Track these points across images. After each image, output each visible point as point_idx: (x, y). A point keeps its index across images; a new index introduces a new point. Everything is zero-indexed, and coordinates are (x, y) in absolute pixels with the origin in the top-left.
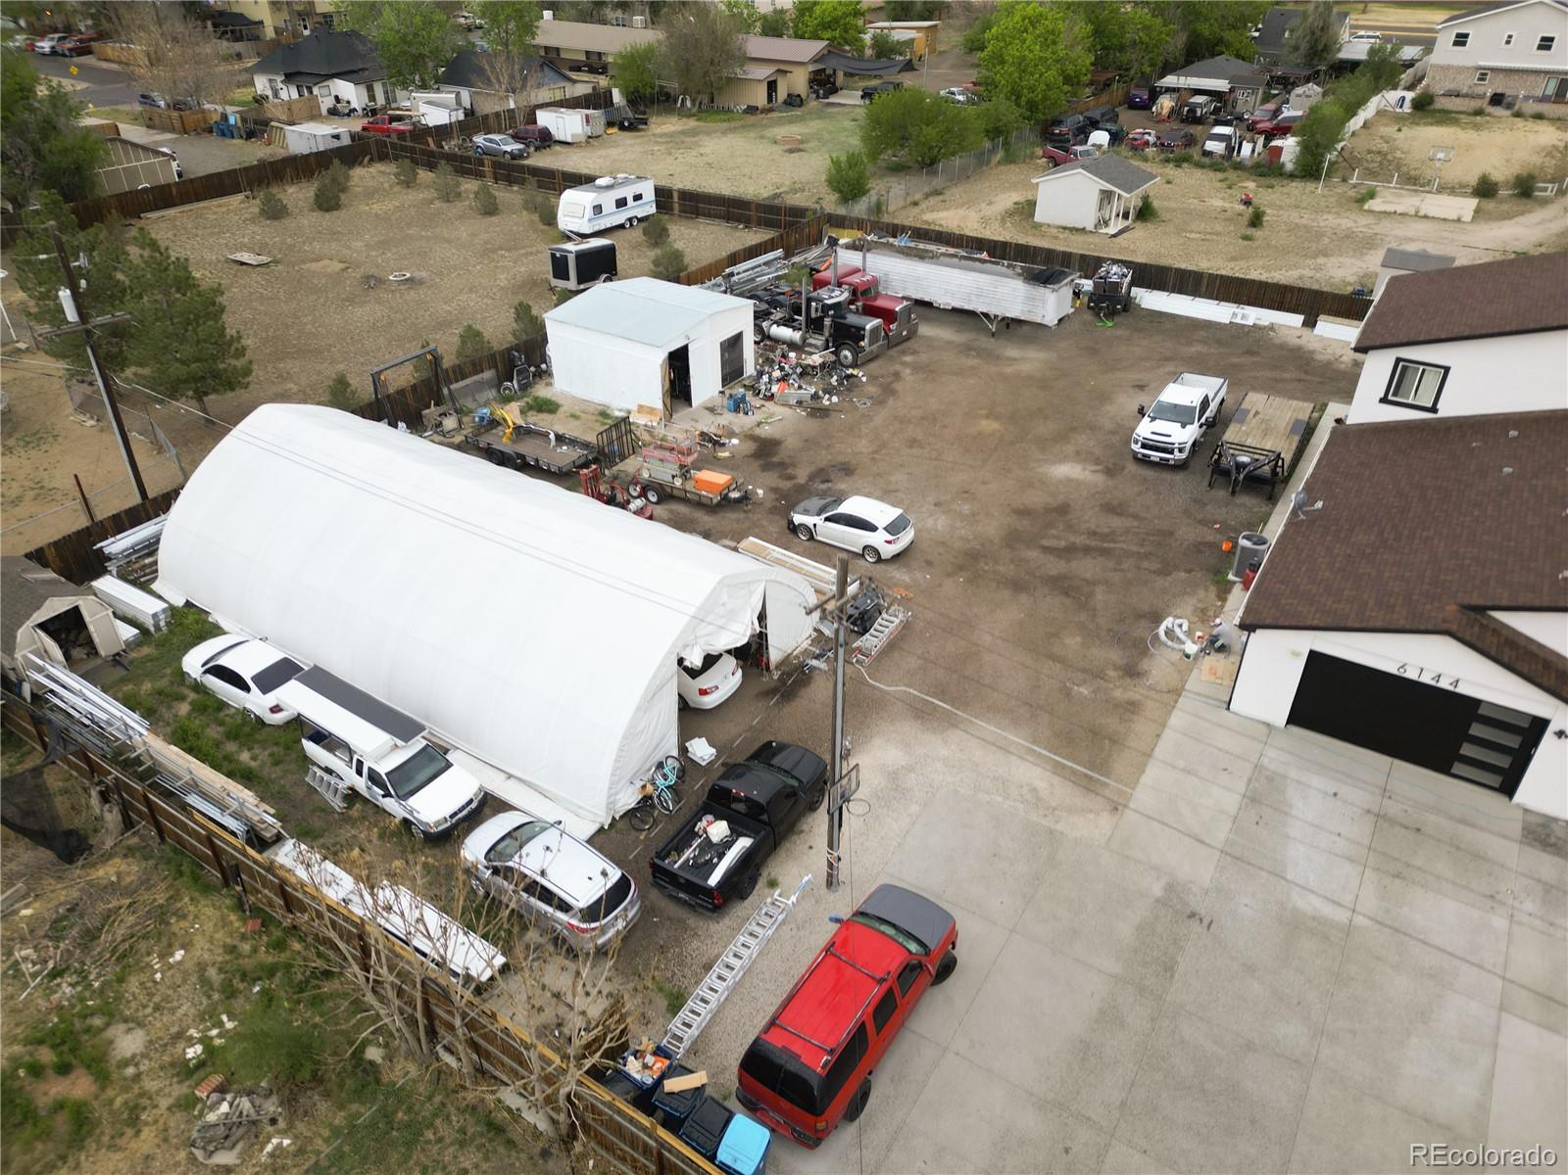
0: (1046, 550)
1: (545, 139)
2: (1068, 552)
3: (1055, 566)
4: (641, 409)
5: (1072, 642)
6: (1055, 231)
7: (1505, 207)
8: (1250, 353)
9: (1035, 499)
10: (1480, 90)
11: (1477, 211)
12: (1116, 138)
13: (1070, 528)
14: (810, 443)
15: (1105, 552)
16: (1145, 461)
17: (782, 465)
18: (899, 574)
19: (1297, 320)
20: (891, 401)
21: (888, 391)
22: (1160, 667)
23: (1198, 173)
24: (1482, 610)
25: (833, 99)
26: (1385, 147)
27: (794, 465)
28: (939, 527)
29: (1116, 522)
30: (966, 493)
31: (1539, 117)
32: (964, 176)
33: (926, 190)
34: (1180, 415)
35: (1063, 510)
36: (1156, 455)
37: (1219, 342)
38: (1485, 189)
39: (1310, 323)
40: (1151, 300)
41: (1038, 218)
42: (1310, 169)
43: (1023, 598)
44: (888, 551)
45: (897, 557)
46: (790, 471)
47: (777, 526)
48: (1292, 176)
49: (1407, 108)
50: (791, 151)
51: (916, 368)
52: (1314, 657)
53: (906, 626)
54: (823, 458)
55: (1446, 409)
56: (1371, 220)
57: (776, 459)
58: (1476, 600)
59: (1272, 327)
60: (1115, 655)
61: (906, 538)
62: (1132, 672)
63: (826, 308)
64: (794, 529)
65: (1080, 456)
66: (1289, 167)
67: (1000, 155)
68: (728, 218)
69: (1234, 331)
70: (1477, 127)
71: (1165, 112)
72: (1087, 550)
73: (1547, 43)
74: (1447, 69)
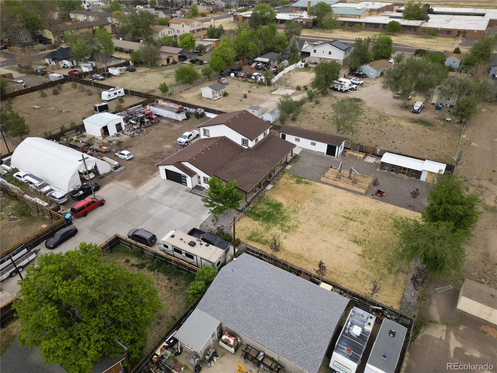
0: (154, 158)
1: (110, 75)
2: (157, 158)
3: (153, 161)
4: (100, 136)
5: (147, 171)
7: (300, 93)
11: (294, 93)
12: (235, 75)
13: (160, 155)
14: (128, 142)
16: (177, 145)
17: (120, 146)
18: (129, 162)
21: (148, 133)
25: (184, 62)
26: (288, 78)
27: (123, 146)
28: (139, 155)
30: (148, 150)
33: (185, 88)
35: (162, 152)
36: (180, 144)
38: (298, 89)
40: (208, 115)
41: (203, 96)
43: (145, 165)
44: (128, 159)
45: (129, 160)
49: (303, 67)
50: (165, 77)
51: (155, 128)
52: (166, 169)
53: (125, 169)
55: (211, 136)
56: (269, 96)
60: (151, 172)
61: (131, 157)
62: (152, 174)
63: (139, 118)
64: (114, 156)
65: (170, 144)
67: (207, 79)
68: (139, 96)
71: (253, 67)
73: (330, 53)
74: (313, 57)
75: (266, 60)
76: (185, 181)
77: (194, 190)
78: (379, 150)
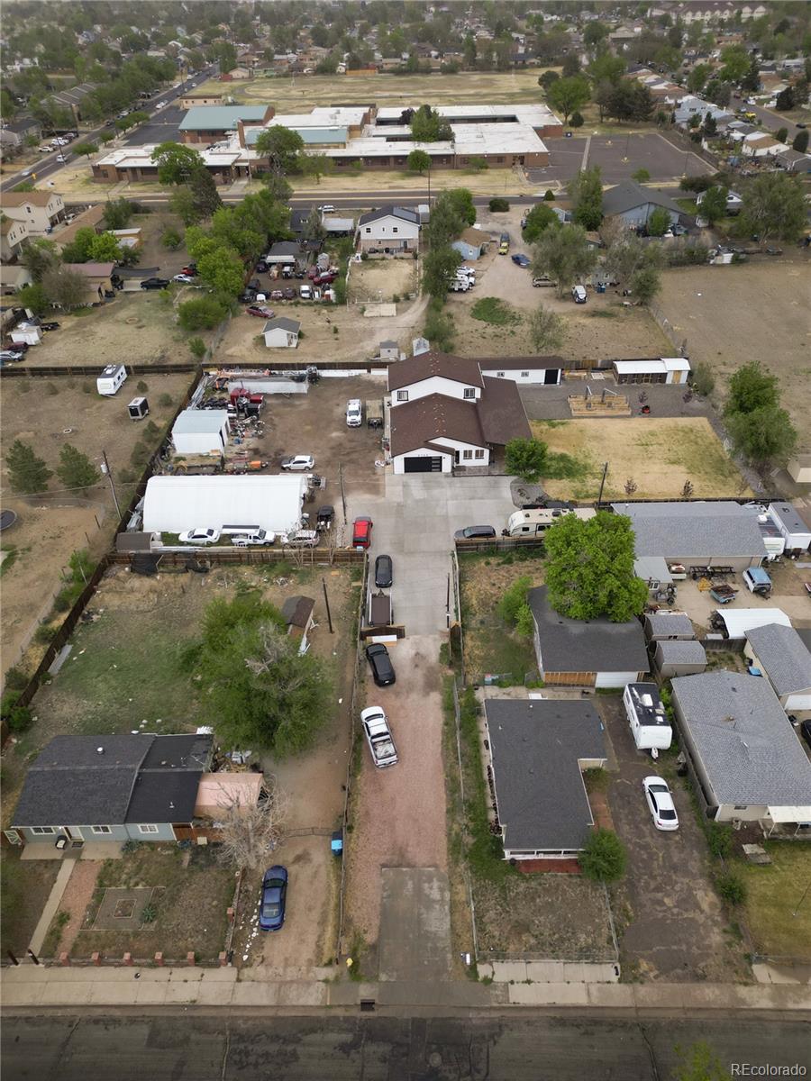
0: (344, 455)
2: (348, 453)
3: (347, 459)
4: (212, 451)
5: (361, 472)
6: (276, 350)
7: (404, 305)
8: (359, 386)
9: (332, 444)
10: (380, 247)
11: (397, 310)
12: (267, 296)
13: (345, 448)
14: (266, 446)
15: (356, 452)
16: (353, 427)
17: (265, 454)
18: (318, 470)
19: (365, 371)
20: (277, 428)
21: (273, 424)
22: (379, 471)
23: (305, 308)
24: (427, 441)
26: (360, 284)
27: (268, 453)
28: (319, 457)
29: (354, 444)
30: (316, 448)
31: (402, 258)
34: (356, 413)
35: (341, 444)
36: (355, 425)
37: (350, 384)
38: (396, 300)
39: (369, 371)
40: (325, 373)
41: (267, 345)
42: (342, 300)
43: (346, 467)
44: (311, 466)
45: (315, 466)
46: (268, 455)
47: (278, 469)
48: (336, 304)
49: (361, 261)
50: (139, 327)
51: (277, 416)
52: (405, 459)
53: (327, 480)
54: (274, 449)
55: (410, 400)
56: (367, 322)
57: (261, 453)
59: (360, 375)
60: (370, 472)
61: (314, 462)
62: (374, 474)
64: (284, 469)
65: (336, 430)
66: (334, 301)
67: (231, 314)
68: (158, 372)
69: (350, 378)
70: (385, 267)
71: (276, 276)
72: (352, 452)
73: (395, 230)
74: (367, 240)
75: (289, 258)
76: (438, 466)
77: (456, 473)
78: (600, 361)
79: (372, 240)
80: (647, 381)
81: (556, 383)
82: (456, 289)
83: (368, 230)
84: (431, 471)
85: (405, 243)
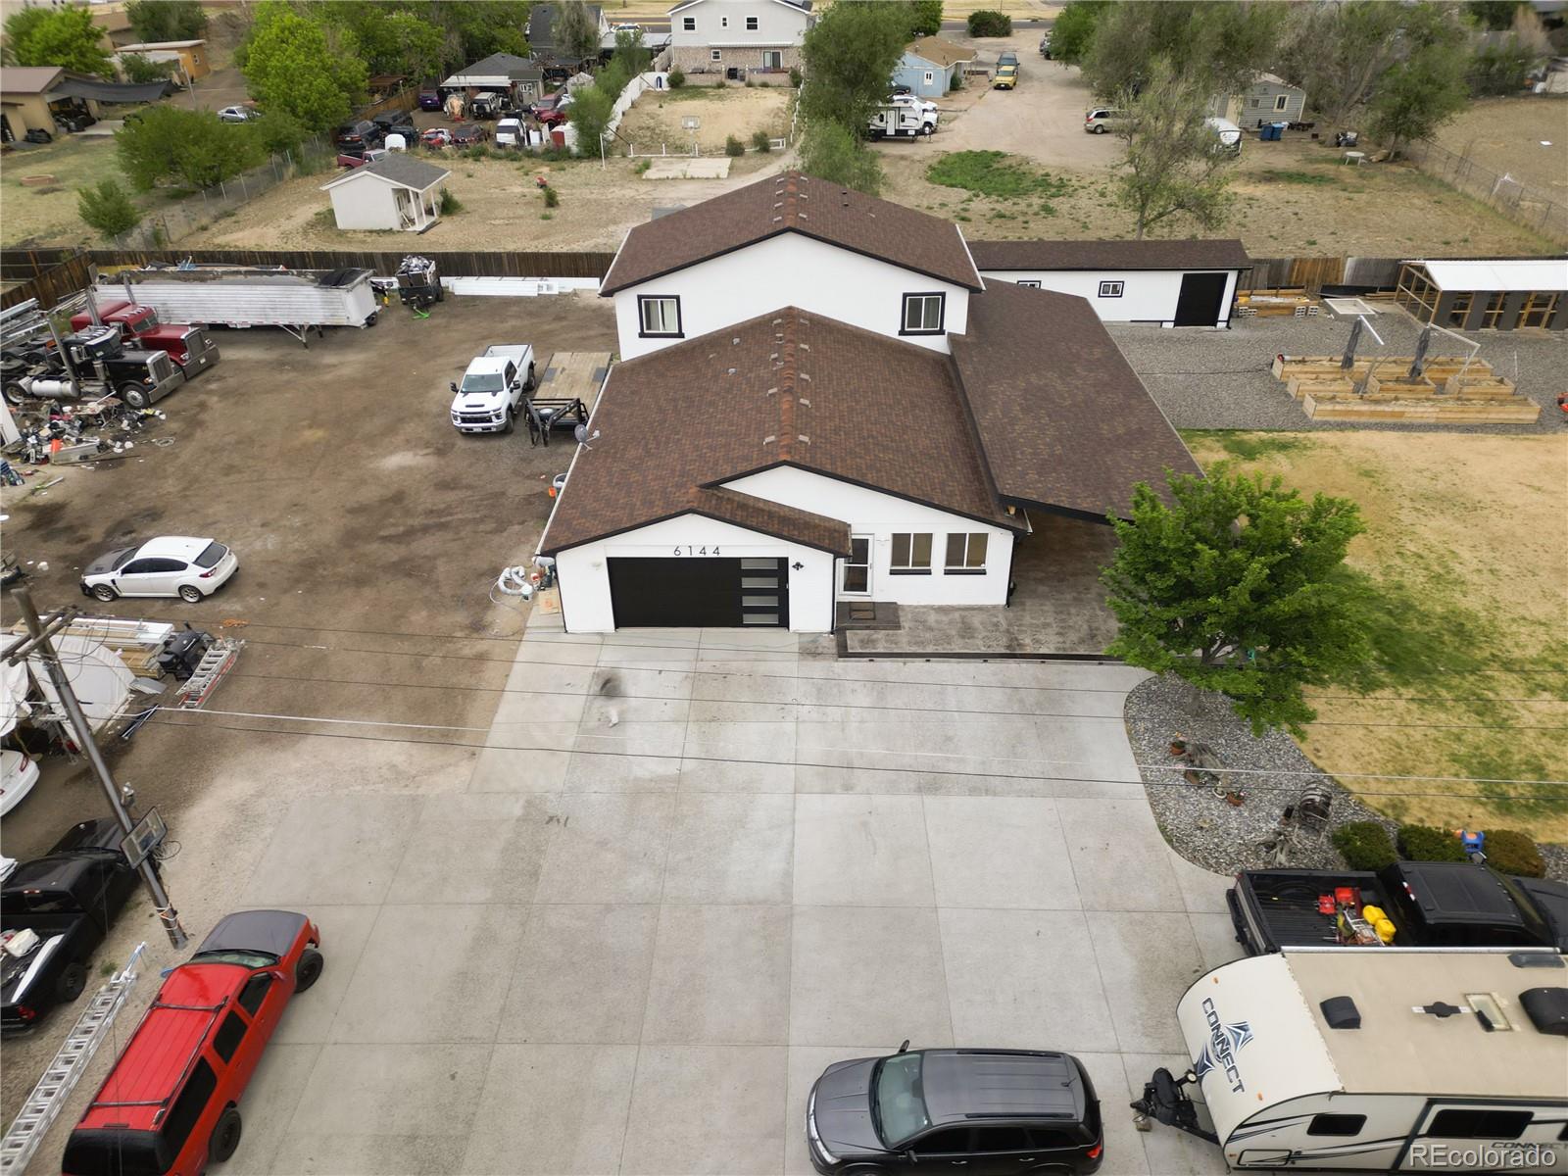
0: (385, 539)
2: (410, 534)
3: (394, 553)
5: (419, 618)
6: (361, 236)
7: (752, 162)
8: (559, 318)
9: (369, 494)
10: (715, 67)
11: (731, 168)
12: (411, 139)
13: (407, 513)
14: (101, 498)
15: (443, 526)
16: (469, 434)
17: (70, 529)
18: (230, 606)
19: (593, 282)
20: (198, 434)
21: (195, 423)
22: (502, 617)
23: (497, 165)
24: (715, 485)
25: (90, 131)
26: (652, 123)
27: (85, 525)
28: (269, 546)
29: (451, 497)
30: (295, 506)
31: (765, 85)
32: (255, 194)
33: (213, 212)
35: (398, 498)
36: (477, 427)
37: (531, 314)
38: (734, 149)
40: (463, 286)
41: (341, 225)
42: (592, 149)
43: (368, 592)
44: (208, 585)
45: (221, 589)
46: (81, 532)
48: (579, 158)
49: (666, 87)
50: (43, 192)
51: (224, 394)
53: (242, 655)
54: (121, 509)
55: (691, 333)
56: (648, 188)
57: (61, 525)
58: (710, 479)
59: (575, 293)
60: (461, 617)
61: (226, 567)
62: (477, 627)
63: (90, 350)
65: (410, 444)
66: (575, 149)
67: (292, 169)
69: (543, 303)
70: (721, 98)
71: (457, 110)
72: (425, 529)
73: (752, 24)
74: (686, 49)
76: (772, 602)
77: (854, 639)
78: (1350, 263)
79: (697, 49)
80: (1534, 320)
81: (1214, 322)
82: (891, 131)
83: (689, 24)
84: (739, 624)
85: (776, 57)
